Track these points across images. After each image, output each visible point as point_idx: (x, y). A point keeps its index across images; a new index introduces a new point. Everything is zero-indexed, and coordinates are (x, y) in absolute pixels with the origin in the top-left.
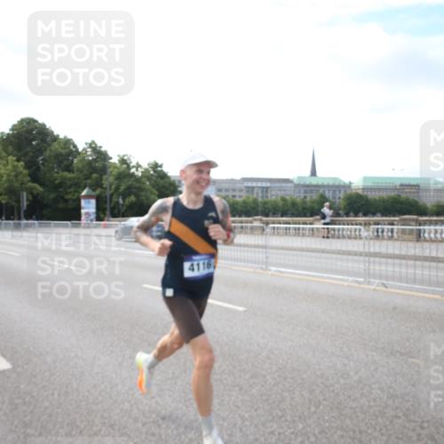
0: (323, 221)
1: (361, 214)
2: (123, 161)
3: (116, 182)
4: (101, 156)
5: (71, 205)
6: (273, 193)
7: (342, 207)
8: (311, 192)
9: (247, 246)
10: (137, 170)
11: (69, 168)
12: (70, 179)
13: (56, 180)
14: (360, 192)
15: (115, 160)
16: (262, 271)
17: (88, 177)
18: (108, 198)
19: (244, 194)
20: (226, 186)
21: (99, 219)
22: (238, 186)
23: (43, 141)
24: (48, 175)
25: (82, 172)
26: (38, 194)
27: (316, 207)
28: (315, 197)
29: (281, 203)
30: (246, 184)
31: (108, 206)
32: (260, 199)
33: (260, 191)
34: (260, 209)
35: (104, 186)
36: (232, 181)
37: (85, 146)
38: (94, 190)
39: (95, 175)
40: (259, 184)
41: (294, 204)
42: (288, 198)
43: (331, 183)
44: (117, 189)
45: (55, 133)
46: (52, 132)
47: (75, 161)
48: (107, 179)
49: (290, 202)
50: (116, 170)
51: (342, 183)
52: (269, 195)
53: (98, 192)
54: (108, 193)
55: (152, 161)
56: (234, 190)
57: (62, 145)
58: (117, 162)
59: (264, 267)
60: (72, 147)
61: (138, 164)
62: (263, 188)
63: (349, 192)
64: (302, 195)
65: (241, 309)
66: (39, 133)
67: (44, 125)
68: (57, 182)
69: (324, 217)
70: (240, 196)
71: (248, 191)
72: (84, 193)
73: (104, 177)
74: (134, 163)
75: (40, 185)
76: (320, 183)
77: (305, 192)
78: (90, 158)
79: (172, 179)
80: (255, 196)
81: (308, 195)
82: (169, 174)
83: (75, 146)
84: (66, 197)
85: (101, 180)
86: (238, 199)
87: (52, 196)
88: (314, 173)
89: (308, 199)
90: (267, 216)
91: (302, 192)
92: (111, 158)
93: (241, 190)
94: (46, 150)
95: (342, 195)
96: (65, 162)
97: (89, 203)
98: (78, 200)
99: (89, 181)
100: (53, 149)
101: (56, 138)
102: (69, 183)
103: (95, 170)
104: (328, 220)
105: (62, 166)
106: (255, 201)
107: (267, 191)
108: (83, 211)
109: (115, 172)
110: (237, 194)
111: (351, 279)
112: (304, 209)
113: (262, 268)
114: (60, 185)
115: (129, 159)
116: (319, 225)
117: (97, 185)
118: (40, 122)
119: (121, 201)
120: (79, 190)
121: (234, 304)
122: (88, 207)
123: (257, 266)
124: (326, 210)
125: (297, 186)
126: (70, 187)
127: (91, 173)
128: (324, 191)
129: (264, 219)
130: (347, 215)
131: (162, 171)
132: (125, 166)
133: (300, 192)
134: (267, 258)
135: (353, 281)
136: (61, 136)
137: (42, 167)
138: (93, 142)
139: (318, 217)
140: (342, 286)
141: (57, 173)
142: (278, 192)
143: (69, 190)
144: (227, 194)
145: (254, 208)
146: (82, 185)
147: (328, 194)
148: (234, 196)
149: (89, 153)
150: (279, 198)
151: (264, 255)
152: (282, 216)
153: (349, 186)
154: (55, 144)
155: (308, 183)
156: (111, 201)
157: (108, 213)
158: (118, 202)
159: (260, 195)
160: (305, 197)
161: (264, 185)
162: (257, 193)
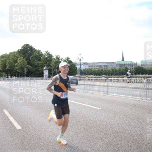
0: (127, 77)
1: (140, 74)
2: (57, 57)
3: (55, 64)
4: (50, 56)
5: (40, 72)
6: (108, 67)
7: (134, 71)
8: (122, 66)
9: (100, 86)
10: (62, 60)
11: (40, 60)
12: (40, 64)
13: (35, 64)
14: (140, 66)
15: (54, 57)
16: (106, 95)
17: (46, 63)
18: (52, 70)
19: (98, 68)
20: (92, 65)
21: (49, 77)
22: (96, 65)
23: (31, 51)
24: (33, 63)
25: (44, 61)
26: (30, 69)
27: (124, 72)
28: (124, 68)
29: (111, 71)
30: (99, 64)
31: (52, 73)
32: (104, 69)
33: (104, 67)
34: (104, 73)
35: (51, 66)
36: (94, 63)
37: (45, 53)
38: (48, 67)
39: (48, 62)
40: (104, 64)
41: (116, 71)
42: (114, 69)
43: (129, 63)
44: (55, 66)
45: (35, 49)
46: (34, 48)
47: (42, 58)
48: (52, 64)
49: (114, 70)
50: (55, 60)
51: (133, 63)
52: (107, 68)
53: (49, 68)
54: (52, 68)
55: (67, 57)
56: (95, 66)
57: (37, 53)
58: (55, 58)
59: (107, 93)
60: (40, 53)
61: (62, 58)
62: (105, 65)
63: (136, 66)
64: (119, 68)
65: (99, 109)
66: (30, 49)
67: (32, 46)
68: (36, 65)
69: (128, 75)
70: (97, 68)
71: (99, 67)
72: (44, 68)
73: (51, 63)
74: (61, 58)
75: (31, 66)
76: (125, 63)
77: (120, 67)
78: (47, 57)
79: (74, 63)
80: (102, 68)
81: (121, 68)
82: (72, 61)
83: (42, 53)
84: (39, 70)
85: (50, 64)
86: (96, 69)
87: (34, 69)
88: (123, 60)
89: (121, 69)
90: (106, 75)
91: (119, 66)
92: (53, 56)
93: (97, 66)
94: (32, 54)
95: (133, 68)
96: (39, 58)
97: (46, 72)
98: (43, 71)
99: (46, 64)
100: (34, 54)
101: (35, 50)
102: (40, 65)
103: (48, 61)
104: (129, 76)
105: (38, 59)
106: (102, 70)
107: (106, 67)
108: (44, 74)
109: (55, 61)
110: (96, 67)
111: (139, 98)
112: (120, 72)
113: (106, 94)
114: (37, 66)
115: (59, 57)
116: (126, 78)
117: (49, 65)
118: (30, 45)
119: (56, 71)
120: (43, 67)
121: (97, 107)
122: (46, 73)
123: (104, 93)
124: (128, 73)
125: (117, 64)
126: (40, 66)
127: (47, 62)
128: (127, 66)
129: (106, 76)
130: (135, 74)
131: (70, 60)
132: (58, 59)
133: (118, 66)
134: (108, 90)
135: (140, 99)
136: (37, 50)
137: (31, 60)
138: (47, 51)
139: (126, 75)
140: (137, 100)
141: (36, 62)
142: (110, 67)
143: (40, 67)
144: (92, 67)
145: (102, 72)
146: (44, 65)
147: (128, 67)
148: (95, 68)
149: (46, 55)
150: (111, 69)
151: (107, 89)
152: (112, 75)
153: (136, 64)
154: (35, 53)
155: (121, 63)
156: (53, 71)
157: (52, 75)
158: (55, 71)
159: (104, 68)
160: (120, 68)
161: (105, 64)
162: (103, 67)
